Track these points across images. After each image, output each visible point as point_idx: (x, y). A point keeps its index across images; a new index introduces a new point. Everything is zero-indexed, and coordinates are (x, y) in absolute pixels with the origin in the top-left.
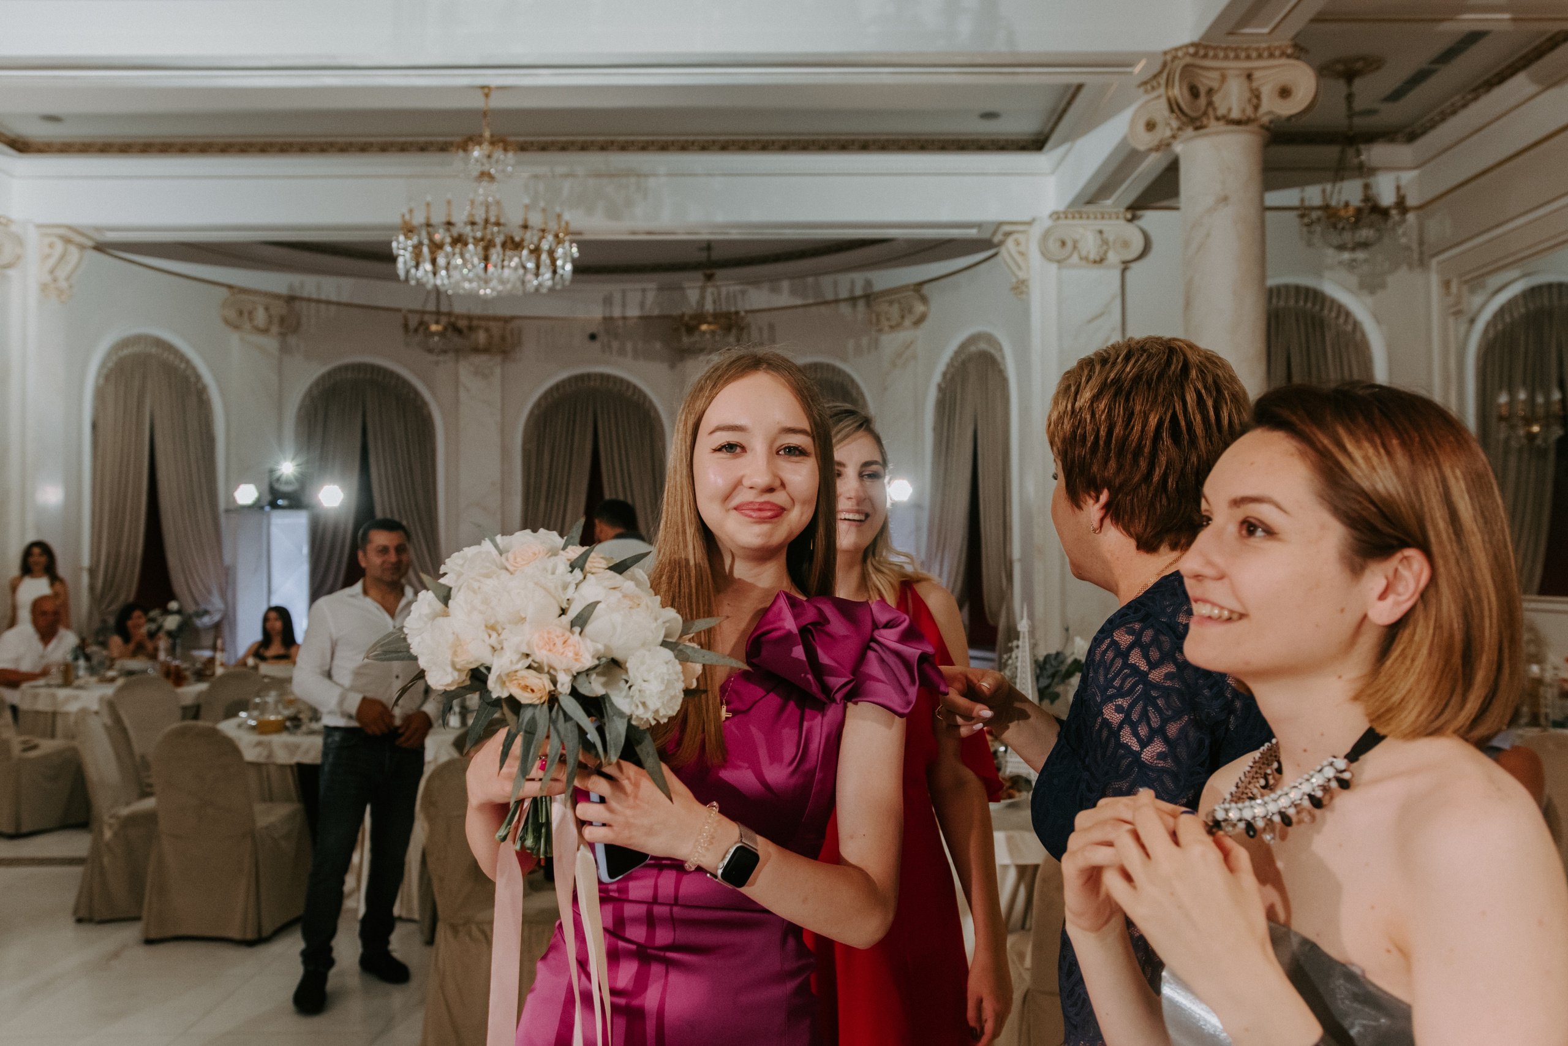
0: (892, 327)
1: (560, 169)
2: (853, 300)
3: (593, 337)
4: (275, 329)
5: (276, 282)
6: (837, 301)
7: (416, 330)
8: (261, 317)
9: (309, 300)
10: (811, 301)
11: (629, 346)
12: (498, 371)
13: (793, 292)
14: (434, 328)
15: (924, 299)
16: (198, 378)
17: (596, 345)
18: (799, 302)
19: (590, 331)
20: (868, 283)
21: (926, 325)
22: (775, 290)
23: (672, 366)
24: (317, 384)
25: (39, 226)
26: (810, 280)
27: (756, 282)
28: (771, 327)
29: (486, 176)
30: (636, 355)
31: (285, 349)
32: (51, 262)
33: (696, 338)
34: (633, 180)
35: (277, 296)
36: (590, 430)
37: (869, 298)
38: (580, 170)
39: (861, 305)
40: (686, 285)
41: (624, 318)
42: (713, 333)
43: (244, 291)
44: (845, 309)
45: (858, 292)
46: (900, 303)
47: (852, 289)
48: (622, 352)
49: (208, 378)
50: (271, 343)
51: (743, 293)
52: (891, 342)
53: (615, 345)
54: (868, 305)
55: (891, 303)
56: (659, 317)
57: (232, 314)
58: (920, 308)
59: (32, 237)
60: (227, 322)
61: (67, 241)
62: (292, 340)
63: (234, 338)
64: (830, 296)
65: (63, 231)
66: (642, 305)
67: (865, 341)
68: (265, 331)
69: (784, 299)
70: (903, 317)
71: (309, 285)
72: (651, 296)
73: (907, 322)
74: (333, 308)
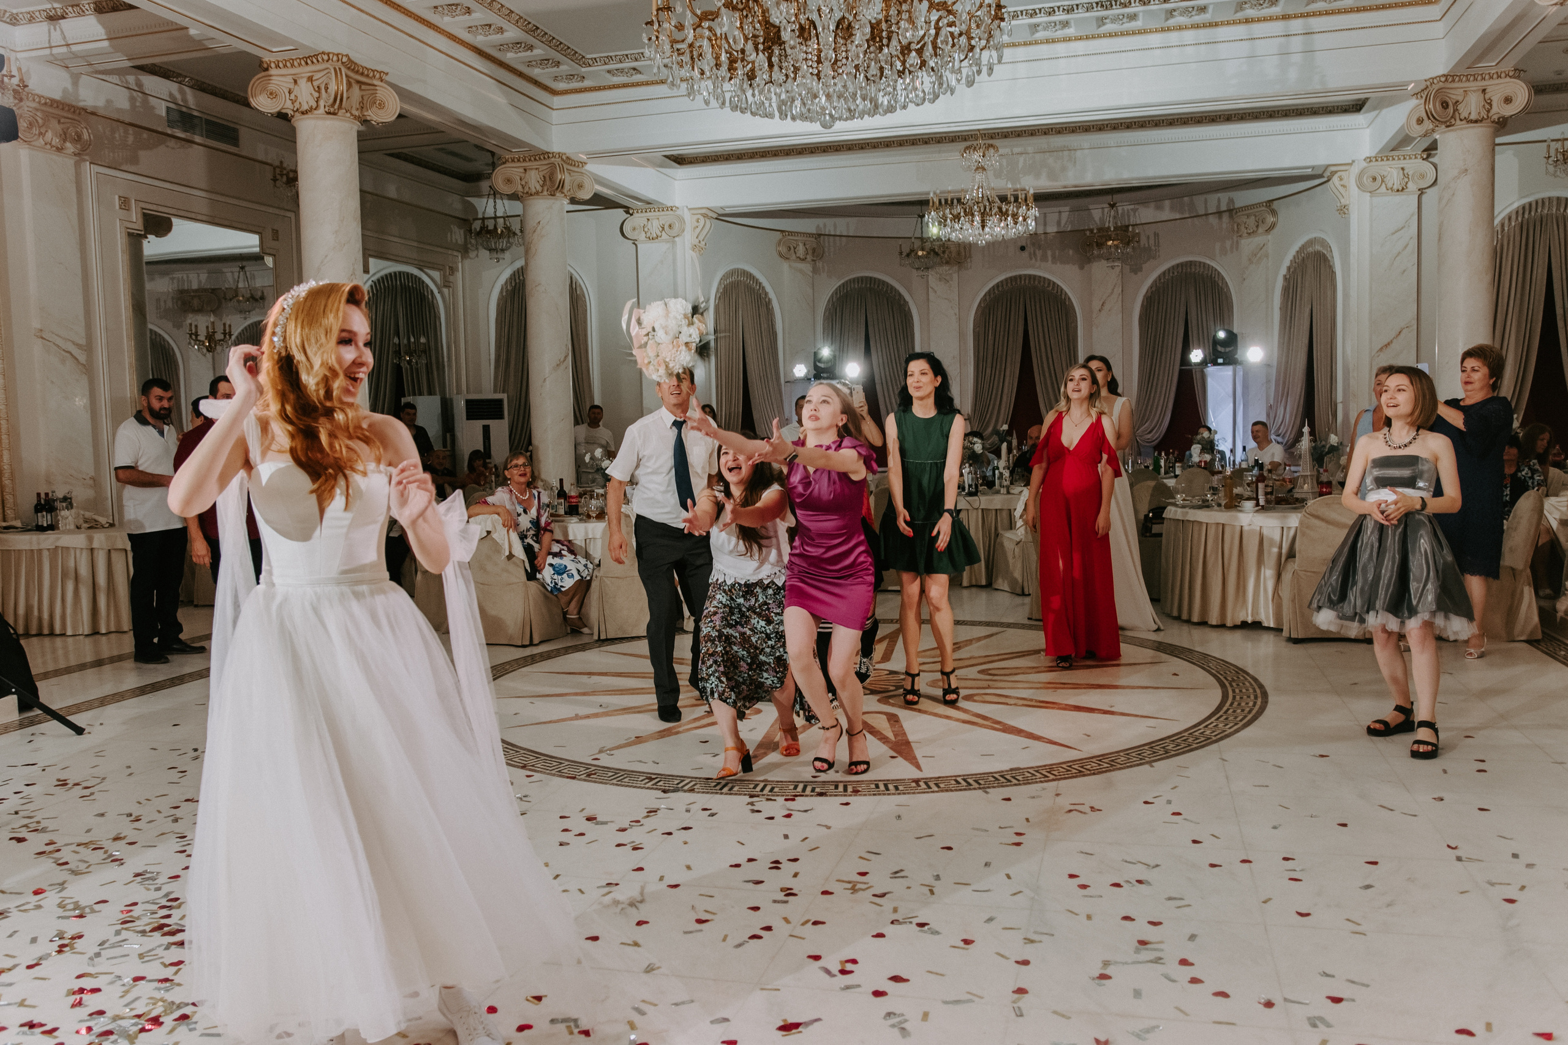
0: (1249, 234)
1: (1016, 150)
2: (1219, 213)
3: (1023, 248)
4: (809, 258)
5: (808, 225)
6: (1206, 215)
7: (908, 255)
8: (801, 249)
9: (829, 235)
10: (1187, 216)
11: (1049, 253)
12: (955, 276)
13: (1173, 208)
14: (920, 253)
15: (1274, 212)
16: (766, 294)
17: (1025, 254)
18: (1178, 216)
19: (1020, 244)
20: (1231, 201)
21: (1275, 231)
22: (1159, 208)
23: (1082, 268)
24: (836, 292)
25: (690, 209)
26: (1186, 199)
27: (1144, 203)
28: (1156, 235)
29: (981, 168)
30: (1054, 261)
31: (815, 271)
32: (698, 230)
33: (1104, 251)
34: (1066, 153)
35: (810, 235)
36: (1022, 314)
37: (1232, 211)
38: (1030, 149)
39: (1225, 218)
40: (1091, 207)
41: (1045, 233)
42: (1117, 247)
43: (791, 233)
44: (1213, 220)
45: (1224, 208)
46: (1256, 216)
47: (1219, 206)
48: (1044, 258)
49: (772, 295)
50: (807, 267)
51: (1135, 210)
52: (1248, 244)
53: (1039, 253)
54: (1231, 217)
55: (1248, 216)
56: (1070, 231)
57: (783, 249)
58: (1271, 219)
59: (687, 216)
60: (781, 255)
61: (705, 216)
62: (819, 264)
63: (785, 266)
64: (1202, 212)
65: (703, 211)
66: (1059, 223)
67: (1228, 244)
68: (804, 260)
69: (1166, 214)
70: (1257, 226)
71: (829, 225)
72: (1065, 216)
73: (1260, 230)
74: (844, 239)
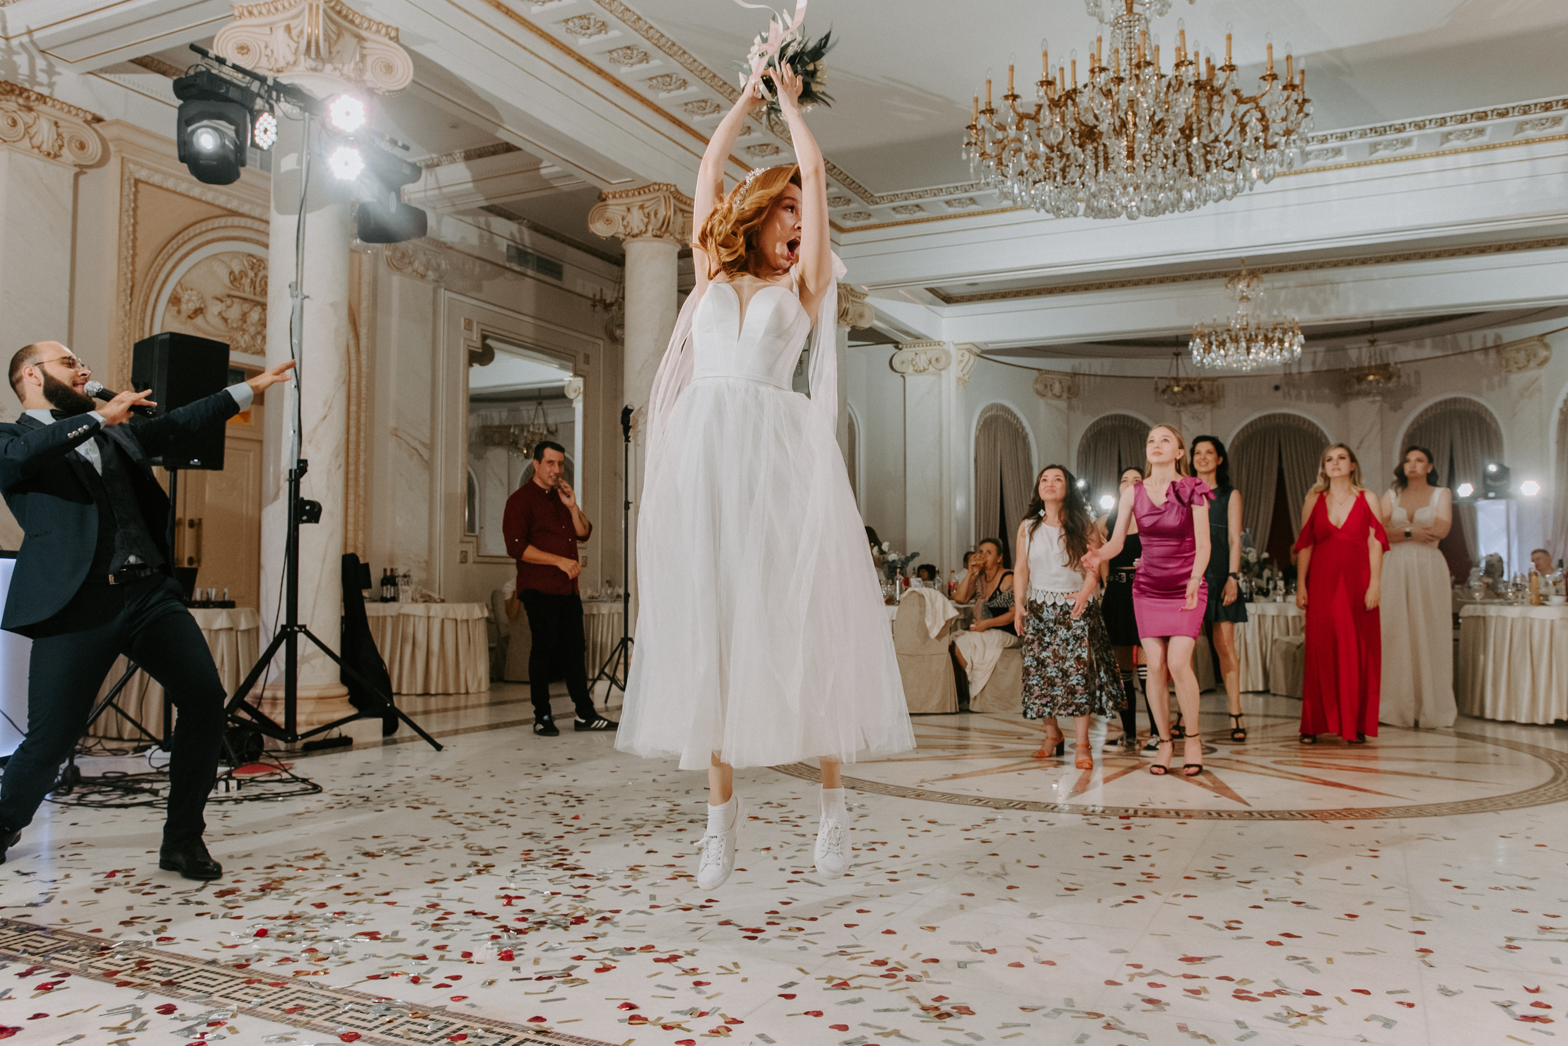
0: (1519, 369)
1: (1277, 284)
2: (1485, 350)
3: (1277, 388)
4: (1065, 395)
5: (1064, 365)
6: (1471, 351)
7: (1164, 392)
8: (1057, 387)
9: (1084, 375)
10: (1450, 352)
11: (1304, 393)
12: (1208, 415)
13: (1435, 346)
14: (1176, 389)
15: (1546, 346)
16: (1023, 429)
17: (1279, 393)
18: (1440, 354)
19: (1274, 384)
20: (1498, 337)
21: (1548, 366)
22: (1420, 346)
23: (1338, 406)
24: (1090, 429)
25: (956, 345)
26: (1449, 337)
27: (1404, 341)
28: (1417, 373)
29: (1244, 298)
30: (1310, 399)
31: (1070, 407)
32: (963, 364)
33: (1364, 386)
34: (1328, 287)
35: (1066, 374)
36: (1276, 453)
37: (1499, 347)
38: (1291, 284)
39: (1492, 354)
40: (1348, 346)
41: (1300, 373)
42: (1378, 382)
43: (1048, 372)
44: (1479, 357)
45: (1490, 343)
46: (1526, 350)
47: (1485, 342)
48: (1299, 397)
49: (1028, 429)
50: (1062, 404)
51: (1394, 349)
52: (1518, 379)
53: (1293, 392)
54: (1498, 353)
55: (1518, 351)
56: (1327, 371)
57: (1040, 387)
58: (1543, 353)
59: (952, 350)
60: (1038, 393)
61: (970, 351)
62: (1074, 402)
63: (1042, 402)
64: (1466, 348)
65: (968, 346)
66: (1314, 363)
67: (1496, 379)
68: (1059, 397)
69: (1427, 352)
70: (1529, 361)
71: (1085, 365)
72: (1320, 357)
73: (1532, 364)
74: (1098, 379)
